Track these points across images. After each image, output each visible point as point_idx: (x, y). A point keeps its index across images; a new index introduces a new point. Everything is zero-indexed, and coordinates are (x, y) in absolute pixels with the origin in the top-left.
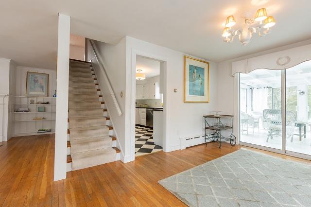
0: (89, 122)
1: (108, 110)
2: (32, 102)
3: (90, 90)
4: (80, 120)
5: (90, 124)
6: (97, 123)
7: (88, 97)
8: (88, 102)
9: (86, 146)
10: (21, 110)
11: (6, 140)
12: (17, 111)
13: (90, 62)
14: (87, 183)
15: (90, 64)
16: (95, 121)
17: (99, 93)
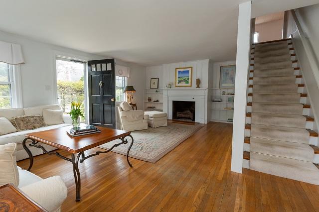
0: (276, 120)
1: (312, 106)
2: (224, 93)
3: (284, 78)
4: (264, 116)
5: (278, 123)
6: (290, 123)
7: (279, 87)
8: (278, 94)
9: (268, 148)
10: (216, 100)
11: (206, 123)
12: (213, 101)
13: (290, 37)
14: (262, 191)
15: (289, 41)
16: (288, 120)
17: (299, 81)
